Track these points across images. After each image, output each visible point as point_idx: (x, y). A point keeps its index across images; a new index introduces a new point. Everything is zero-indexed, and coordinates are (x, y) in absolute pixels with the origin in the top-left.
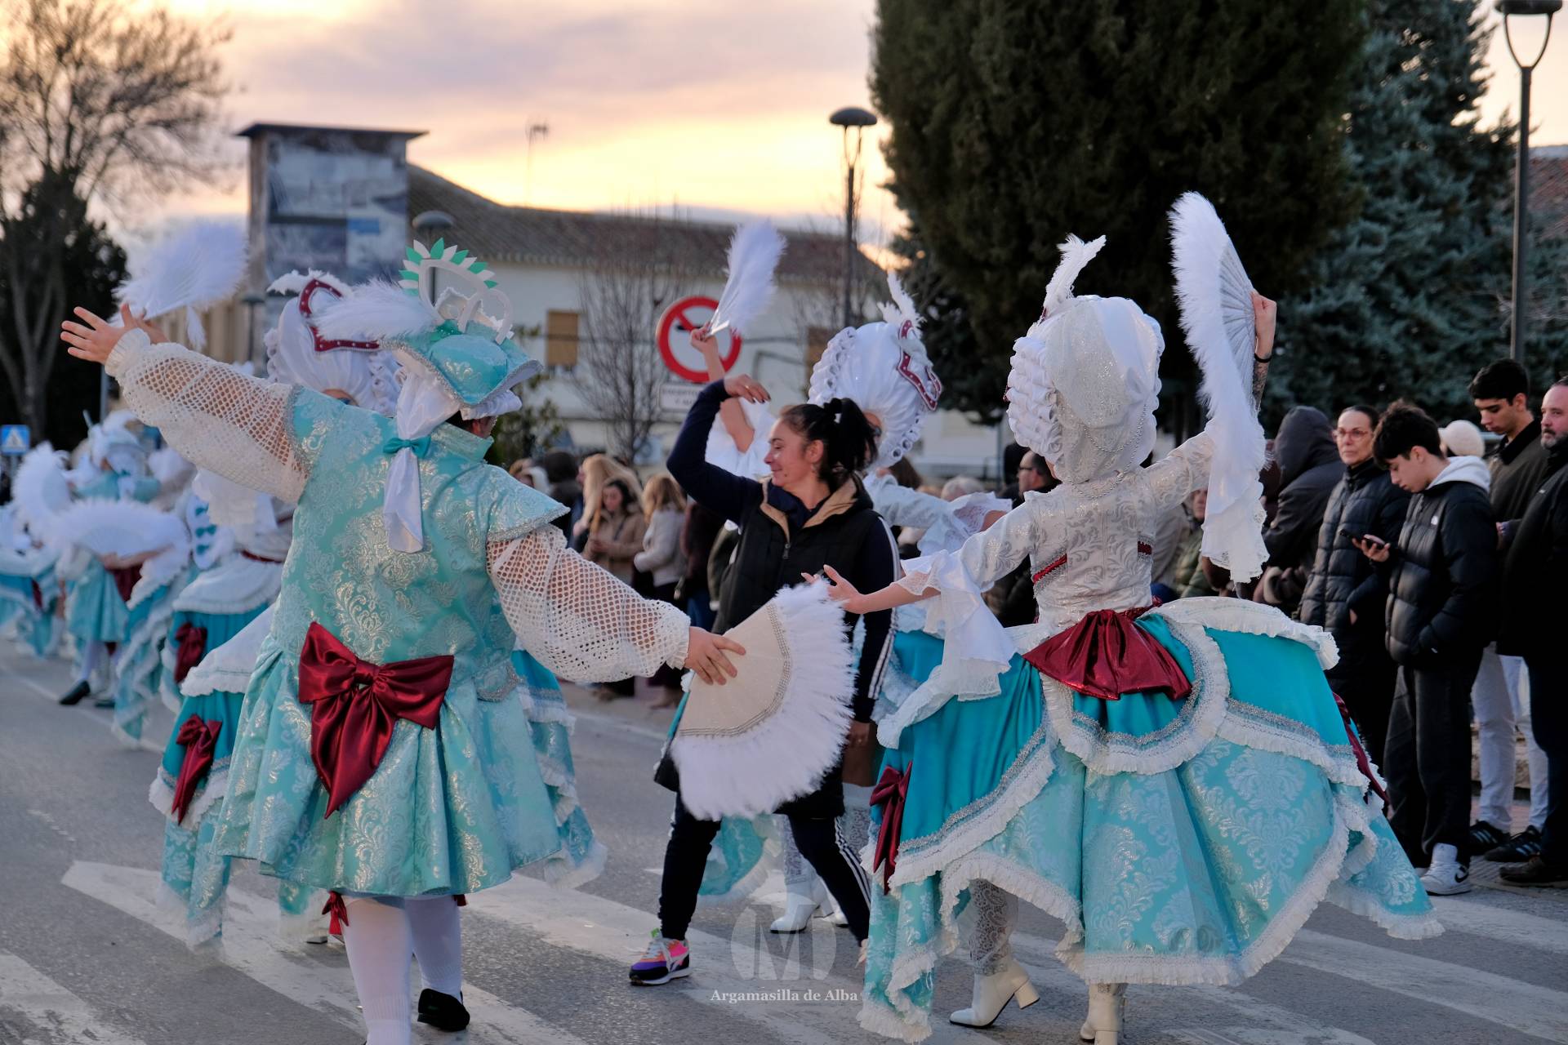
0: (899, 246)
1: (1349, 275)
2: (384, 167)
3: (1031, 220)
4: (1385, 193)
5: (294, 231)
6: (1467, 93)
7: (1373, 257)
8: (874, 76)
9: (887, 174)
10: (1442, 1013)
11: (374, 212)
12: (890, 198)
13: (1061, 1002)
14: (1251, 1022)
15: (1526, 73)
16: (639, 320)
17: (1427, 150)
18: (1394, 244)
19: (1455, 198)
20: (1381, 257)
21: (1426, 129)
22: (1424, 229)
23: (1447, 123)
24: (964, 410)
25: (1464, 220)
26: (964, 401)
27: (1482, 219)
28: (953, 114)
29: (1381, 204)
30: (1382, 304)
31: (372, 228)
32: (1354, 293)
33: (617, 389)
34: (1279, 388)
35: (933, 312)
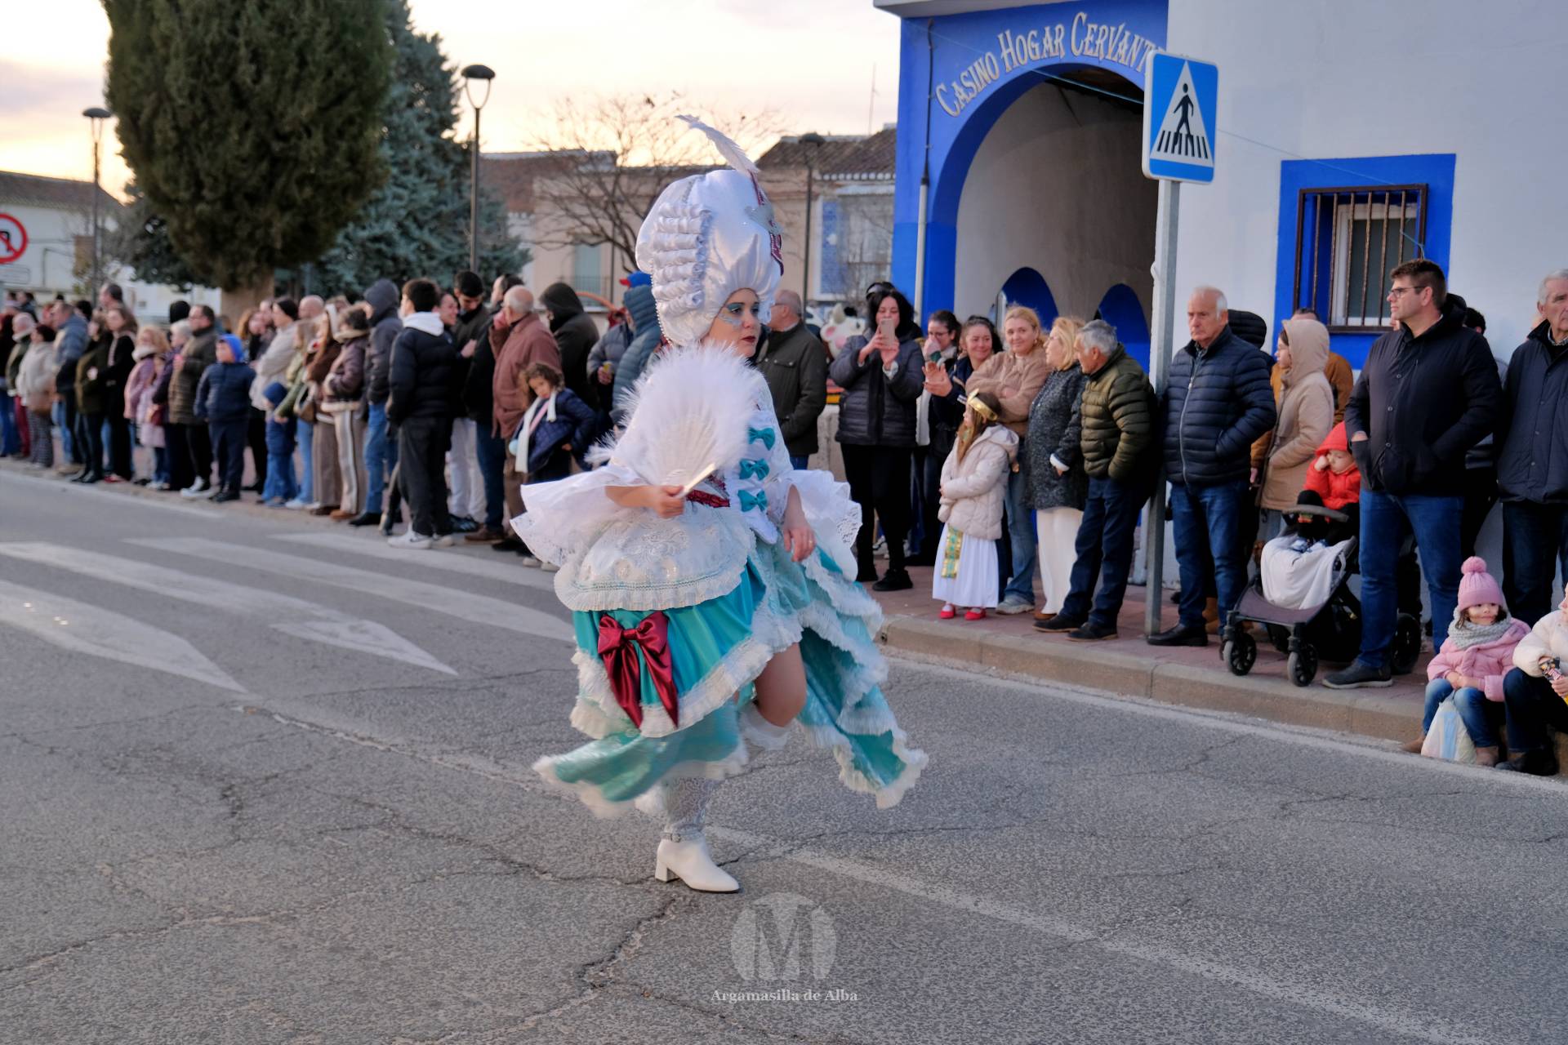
0: (128, 189)
1: (387, 216)
3: (202, 176)
4: (406, 172)
6: (448, 121)
7: (402, 207)
8: (107, 89)
9: (120, 147)
10: (423, 610)
12: (122, 161)
14: (319, 619)
15: (477, 111)
17: (429, 150)
18: (411, 201)
19: (444, 177)
20: (404, 207)
21: (428, 139)
22: (427, 193)
23: (439, 137)
24: (169, 284)
25: (449, 190)
26: (169, 280)
27: (458, 189)
28: (155, 114)
29: (404, 178)
30: (405, 233)
32: (389, 226)
34: (349, 277)
35: (150, 228)
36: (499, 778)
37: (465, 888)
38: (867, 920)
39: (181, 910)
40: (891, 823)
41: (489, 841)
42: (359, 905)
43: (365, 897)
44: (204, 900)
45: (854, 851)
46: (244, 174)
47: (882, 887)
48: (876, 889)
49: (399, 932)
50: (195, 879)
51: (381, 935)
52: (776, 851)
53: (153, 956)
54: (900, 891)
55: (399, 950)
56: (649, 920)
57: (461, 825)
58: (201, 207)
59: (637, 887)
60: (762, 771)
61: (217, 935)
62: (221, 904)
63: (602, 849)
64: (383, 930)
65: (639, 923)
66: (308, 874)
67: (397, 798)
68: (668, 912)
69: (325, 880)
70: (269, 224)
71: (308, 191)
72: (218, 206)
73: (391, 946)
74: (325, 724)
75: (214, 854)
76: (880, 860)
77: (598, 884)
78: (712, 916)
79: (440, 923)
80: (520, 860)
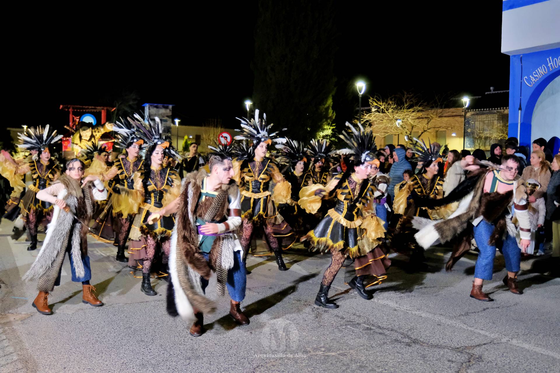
2: (168, 111)
11: (166, 118)
31: (166, 121)
36: (399, 308)
37: (398, 348)
38: (547, 369)
39: (308, 349)
40: (542, 331)
41: (401, 331)
42: (365, 351)
43: (366, 348)
44: (315, 346)
45: (532, 341)
47: (548, 356)
48: (546, 357)
49: (381, 362)
50: (311, 339)
51: (375, 362)
52: (504, 340)
53: (304, 364)
54: (556, 359)
55: (382, 368)
56: (466, 363)
57: (391, 324)
59: (458, 350)
60: (488, 310)
61: (322, 358)
62: (321, 348)
63: (441, 336)
64: (375, 360)
65: (463, 364)
66: (346, 339)
67: (368, 314)
68: (471, 360)
69: (352, 341)
73: (379, 367)
74: (338, 288)
75: (314, 330)
76: (544, 346)
77: (444, 348)
78: (488, 363)
79: (393, 359)
80: (414, 338)
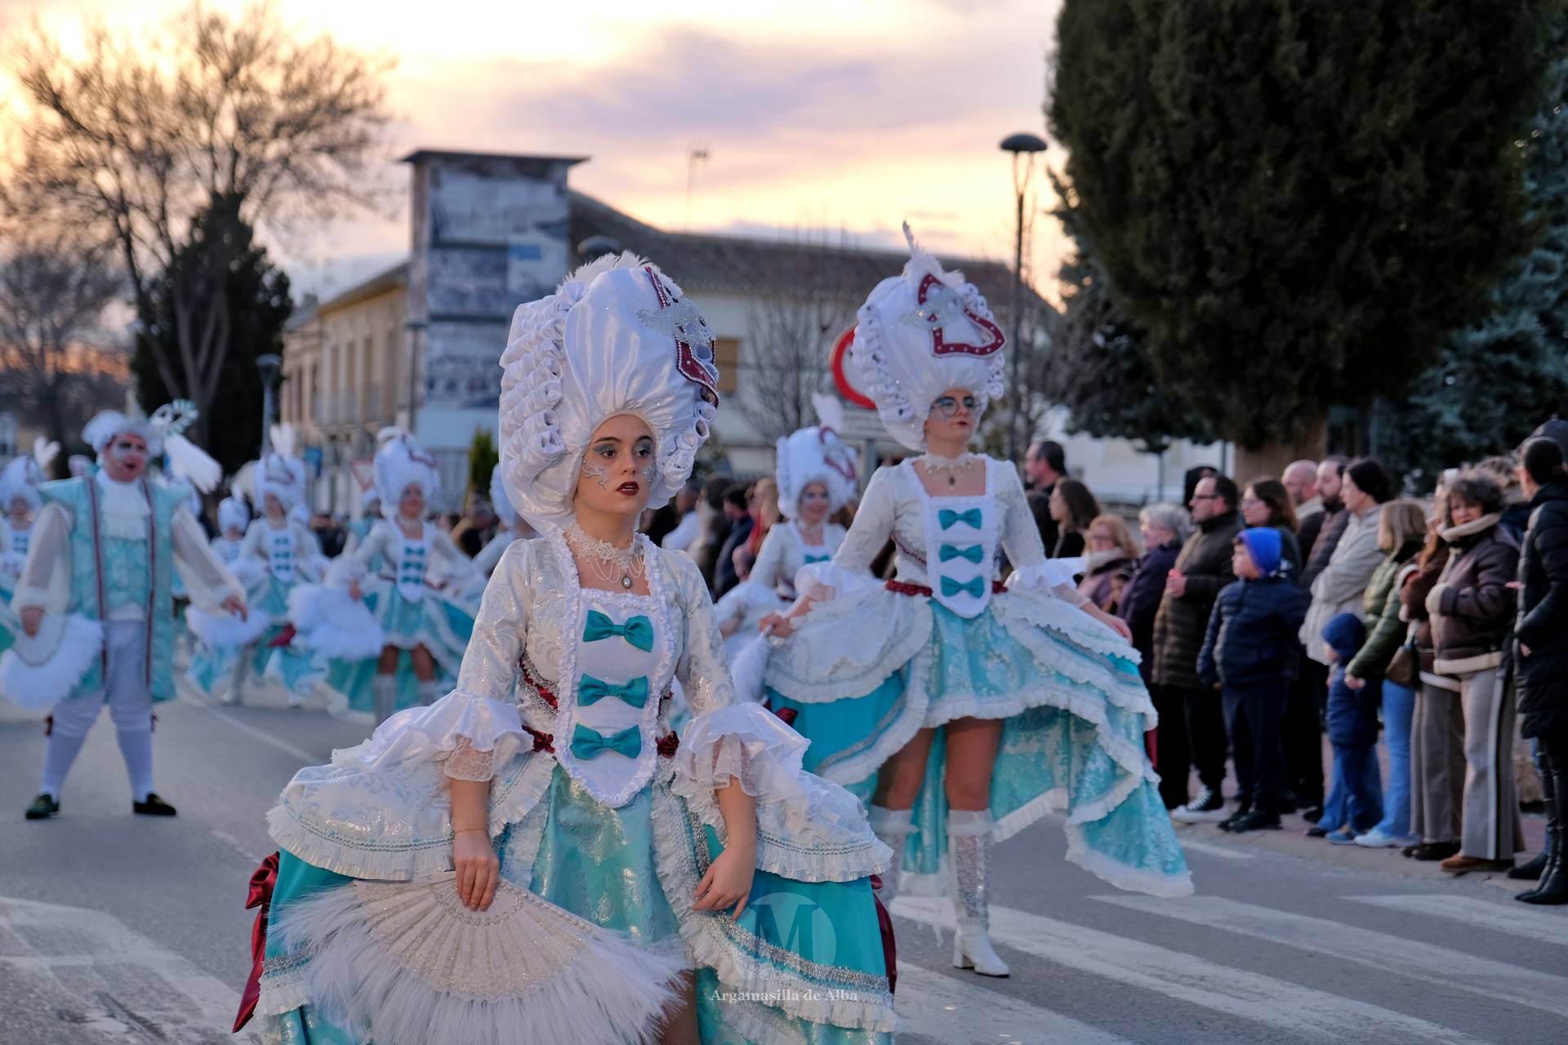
0: (1067, 273)
1: (1522, 303)
2: (545, 193)
3: (1209, 246)
4: (1560, 220)
5: (456, 257)
7: (1546, 286)
8: (1050, 101)
11: (534, 238)
13: (1269, 1036)
16: (806, 345)
20: (1555, 285)
24: (1130, 437)
26: (1129, 429)
28: (1132, 139)
29: (1555, 232)
30: (1555, 333)
31: (533, 253)
32: (1527, 321)
33: (784, 415)
34: (1450, 417)
35: (1099, 340)
46: (1281, 239)
58: (1206, 300)
70: (1323, 326)
71: (1394, 264)
72: (1235, 298)
